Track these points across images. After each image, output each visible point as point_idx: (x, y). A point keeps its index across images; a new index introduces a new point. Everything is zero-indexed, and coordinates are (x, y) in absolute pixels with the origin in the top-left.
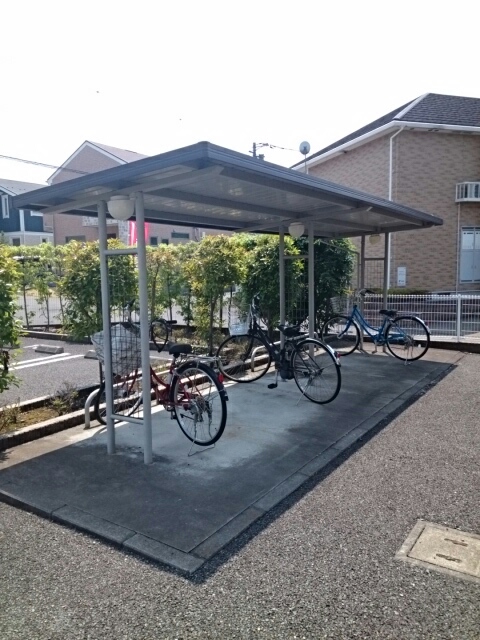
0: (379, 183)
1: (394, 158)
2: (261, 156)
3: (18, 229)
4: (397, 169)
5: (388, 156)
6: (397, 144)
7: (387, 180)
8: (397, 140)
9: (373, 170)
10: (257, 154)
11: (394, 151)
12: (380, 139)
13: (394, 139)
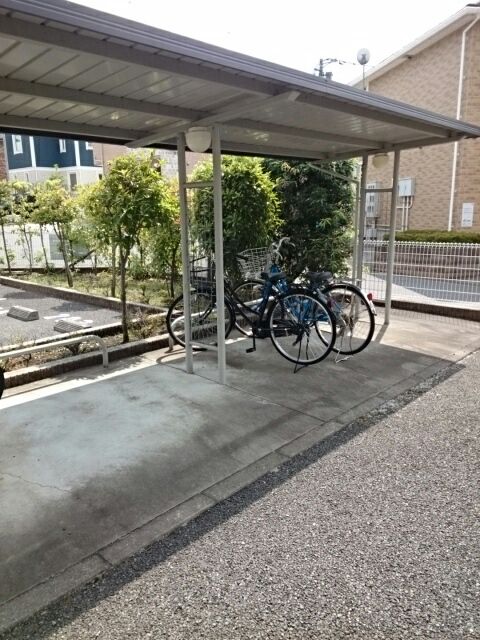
0: (447, 95)
1: (466, 59)
2: (329, 75)
3: (74, 164)
4: (469, 74)
5: (459, 57)
6: (472, 41)
7: (456, 90)
8: (472, 35)
9: (441, 78)
10: (325, 71)
11: (466, 50)
12: (451, 35)
13: (467, 34)
